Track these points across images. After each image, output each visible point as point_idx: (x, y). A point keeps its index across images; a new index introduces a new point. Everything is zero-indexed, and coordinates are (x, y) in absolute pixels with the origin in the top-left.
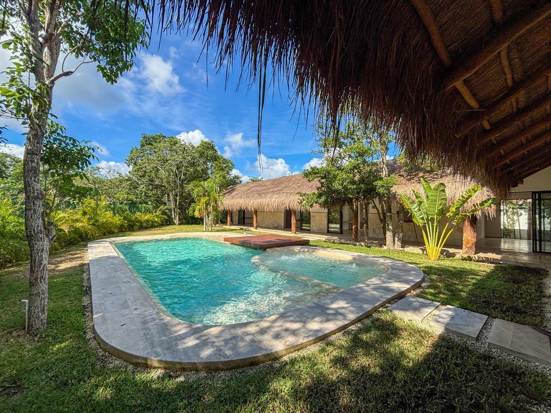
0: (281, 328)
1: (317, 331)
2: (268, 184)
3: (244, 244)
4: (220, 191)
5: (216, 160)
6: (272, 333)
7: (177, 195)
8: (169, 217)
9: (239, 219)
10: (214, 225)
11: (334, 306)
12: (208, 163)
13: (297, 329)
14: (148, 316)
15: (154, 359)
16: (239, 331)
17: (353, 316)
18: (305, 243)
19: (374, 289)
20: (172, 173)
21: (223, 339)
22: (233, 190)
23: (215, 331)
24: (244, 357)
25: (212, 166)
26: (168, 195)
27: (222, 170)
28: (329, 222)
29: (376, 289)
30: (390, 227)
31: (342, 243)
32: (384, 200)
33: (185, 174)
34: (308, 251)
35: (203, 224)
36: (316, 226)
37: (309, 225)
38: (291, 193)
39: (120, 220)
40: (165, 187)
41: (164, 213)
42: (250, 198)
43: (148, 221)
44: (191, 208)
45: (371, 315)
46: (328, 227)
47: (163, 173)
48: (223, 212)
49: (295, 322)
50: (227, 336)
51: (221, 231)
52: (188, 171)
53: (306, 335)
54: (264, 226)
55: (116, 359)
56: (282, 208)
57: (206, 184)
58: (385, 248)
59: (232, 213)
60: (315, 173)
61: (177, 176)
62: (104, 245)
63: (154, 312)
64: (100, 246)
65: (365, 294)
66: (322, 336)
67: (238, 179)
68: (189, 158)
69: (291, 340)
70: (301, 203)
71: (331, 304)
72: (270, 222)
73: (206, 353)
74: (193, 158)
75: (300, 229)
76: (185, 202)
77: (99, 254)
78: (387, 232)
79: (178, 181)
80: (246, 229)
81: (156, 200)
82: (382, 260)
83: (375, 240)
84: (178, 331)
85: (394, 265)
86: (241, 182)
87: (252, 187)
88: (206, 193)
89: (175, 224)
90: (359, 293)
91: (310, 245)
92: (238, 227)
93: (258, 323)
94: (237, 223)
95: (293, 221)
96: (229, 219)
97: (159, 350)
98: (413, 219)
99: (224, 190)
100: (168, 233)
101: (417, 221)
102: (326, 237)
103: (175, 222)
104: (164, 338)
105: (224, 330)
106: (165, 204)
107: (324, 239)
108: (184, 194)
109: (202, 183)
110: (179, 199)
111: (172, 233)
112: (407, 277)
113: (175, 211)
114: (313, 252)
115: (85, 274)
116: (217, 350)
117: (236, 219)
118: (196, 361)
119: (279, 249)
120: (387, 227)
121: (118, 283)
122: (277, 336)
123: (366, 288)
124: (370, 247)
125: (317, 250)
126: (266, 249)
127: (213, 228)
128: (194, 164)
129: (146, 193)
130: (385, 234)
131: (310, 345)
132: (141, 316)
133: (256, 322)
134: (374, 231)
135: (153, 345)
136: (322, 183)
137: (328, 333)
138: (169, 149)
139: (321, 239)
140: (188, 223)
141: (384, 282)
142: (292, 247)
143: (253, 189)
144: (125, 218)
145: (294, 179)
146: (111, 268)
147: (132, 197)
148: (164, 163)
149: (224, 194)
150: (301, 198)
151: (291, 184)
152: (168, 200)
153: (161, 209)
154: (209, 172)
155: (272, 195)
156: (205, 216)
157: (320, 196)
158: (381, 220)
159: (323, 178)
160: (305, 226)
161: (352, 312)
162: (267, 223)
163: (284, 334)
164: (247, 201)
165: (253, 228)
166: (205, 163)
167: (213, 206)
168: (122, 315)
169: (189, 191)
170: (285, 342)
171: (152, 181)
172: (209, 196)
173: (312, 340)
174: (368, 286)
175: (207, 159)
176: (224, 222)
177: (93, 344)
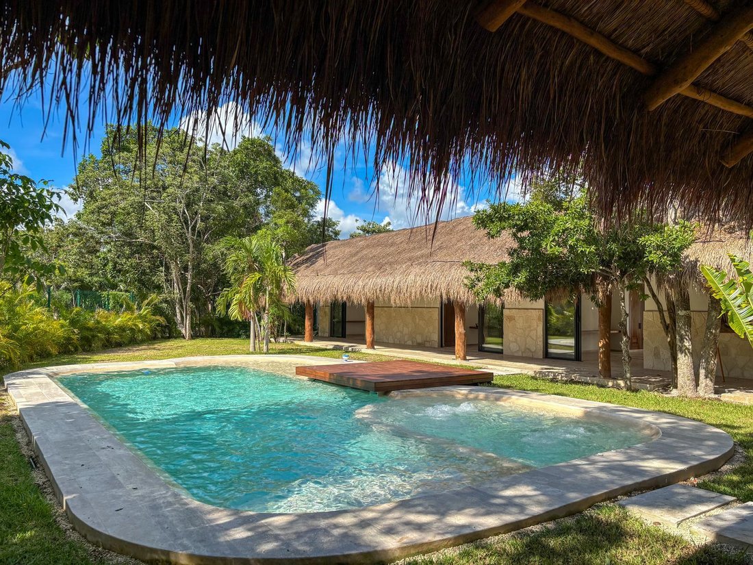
0: (397, 521)
1: (463, 527)
2: (399, 240)
3: (340, 380)
4: (287, 257)
5: (277, 184)
6: (379, 527)
7: (186, 269)
8: (170, 320)
9: (332, 325)
10: (272, 340)
11: (509, 493)
12: (259, 190)
13: (425, 523)
14: (159, 498)
15: (181, 552)
16: (323, 523)
17: (540, 509)
18: (482, 380)
19: (602, 470)
20: (175, 217)
21: (294, 531)
22: (318, 255)
23: (280, 522)
24: (328, 555)
25: (267, 196)
26: (167, 268)
27: (292, 207)
28: (549, 331)
29: (609, 468)
30: (687, 344)
31: (572, 382)
32: (669, 281)
33: (205, 219)
34: (486, 398)
35: (248, 337)
36: (516, 341)
37: (499, 340)
38: (453, 263)
39: (62, 326)
40: (158, 248)
41: (157, 310)
42: (356, 275)
43: (122, 329)
44: (219, 300)
45: (581, 512)
46: (546, 345)
47: (154, 215)
48: (294, 307)
49: (425, 513)
50: (302, 528)
51: (289, 353)
52: (213, 211)
53: (440, 532)
54: (391, 341)
55: (117, 556)
56: (433, 298)
57: (254, 242)
58: (674, 392)
59: (315, 311)
60: (501, 219)
61: (186, 223)
62: (37, 380)
63: (170, 493)
64: (32, 384)
65: (579, 476)
66: (470, 534)
67: (329, 226)
68: (214, 180)
69: (413, 536)
70: (473, 286)
71: (502, 490)
72: (406, 331)
73: (266, 547)
74: (224, 181)
75: (477, 348)
76: (205, 285)
77: (36, 397)
78: (679, 356)
79: (189, 235)
80: (347, 348)
81: (140, 281)
82: (649, 418)
83: (654, 376)
84: (215, 520)
85: (674, 428)
86: (337, 234)
87: (363, 249)
88: (256, 264)
89: (184, 337)
90: (569, 474)
91: (495, 386)
92: (330, 344)
93: (358, 513)
94: (327, 335)
95: (459, 329)
96: (307, 323)
97: (186, 542)
98: (730, 324)
99: (296, 255)
100: (168, 356)
101: (741, 328)
102: (537, 368)
103: (183, 331)
104: (193, 528)
105: (297, 520)
106: (159, 288)
107: (531, 373)
108: (204, 266)
109: (246, 240)
110: (193, 278)
111: (179, 356)
112: (690, 451)
113: (182, 306)
114: (497, 399)
115: (19, 435)
116: (282, 545)
117: (324, 324)
118: (249, 557)
119: (418, 392)
120: (679, 343)
121: (91, 449)
122: (390, 531)
123: (586, 467)
124: (636, 391)
125: (505, 397)
126: (390, 391)
127: (270, 346)
128: (225, 193)
129: (115, 263)
130: (675, 359)
131: (447, 547)
132: (147, 499)
133: (353, 511)
134: (657, 355)
135: (175, 536)
136: (521, 240)
137: (482, 531)
138: (168, 159)
139: (524, 372)
140: (212, 334)
141: (631, 458)
142: (448, 388)
143: (365, 252)
144: (73, 323)
145: (461, 227)
146: (66, 423)
147: (83, 273)
148: (158, 192)
149: (298, 265)
150: (473, 275)
151: (454, 240)
152: (167, 281)
153: (152, 301)
154: (262, 210)
155: (408, 268)
156: (254, 318)
157: (515, 269)
158: (666, 327)
159: (521, 229)
160: (491, 343)
161: (539, 503)
162: (399, 334)
163: (401, 528)
164: (351, 282)
165: (365, 346)
166: (251, 190)
167: (271, 294)
168: (114, 497)
169: (215, 257)
170: (402, 539)
171: (129, 234)
172: (261, 270)
173: (449, 539)
174: (593, 463)
175: (256, 181)
176: (296, 332)
177: (74, 536)
